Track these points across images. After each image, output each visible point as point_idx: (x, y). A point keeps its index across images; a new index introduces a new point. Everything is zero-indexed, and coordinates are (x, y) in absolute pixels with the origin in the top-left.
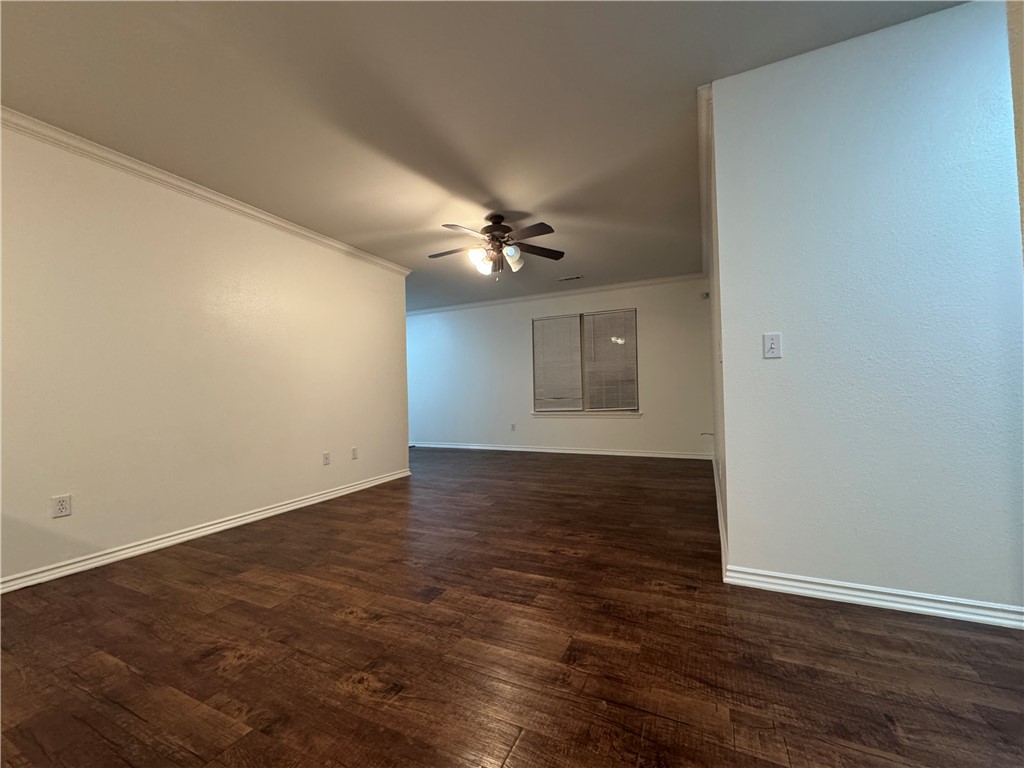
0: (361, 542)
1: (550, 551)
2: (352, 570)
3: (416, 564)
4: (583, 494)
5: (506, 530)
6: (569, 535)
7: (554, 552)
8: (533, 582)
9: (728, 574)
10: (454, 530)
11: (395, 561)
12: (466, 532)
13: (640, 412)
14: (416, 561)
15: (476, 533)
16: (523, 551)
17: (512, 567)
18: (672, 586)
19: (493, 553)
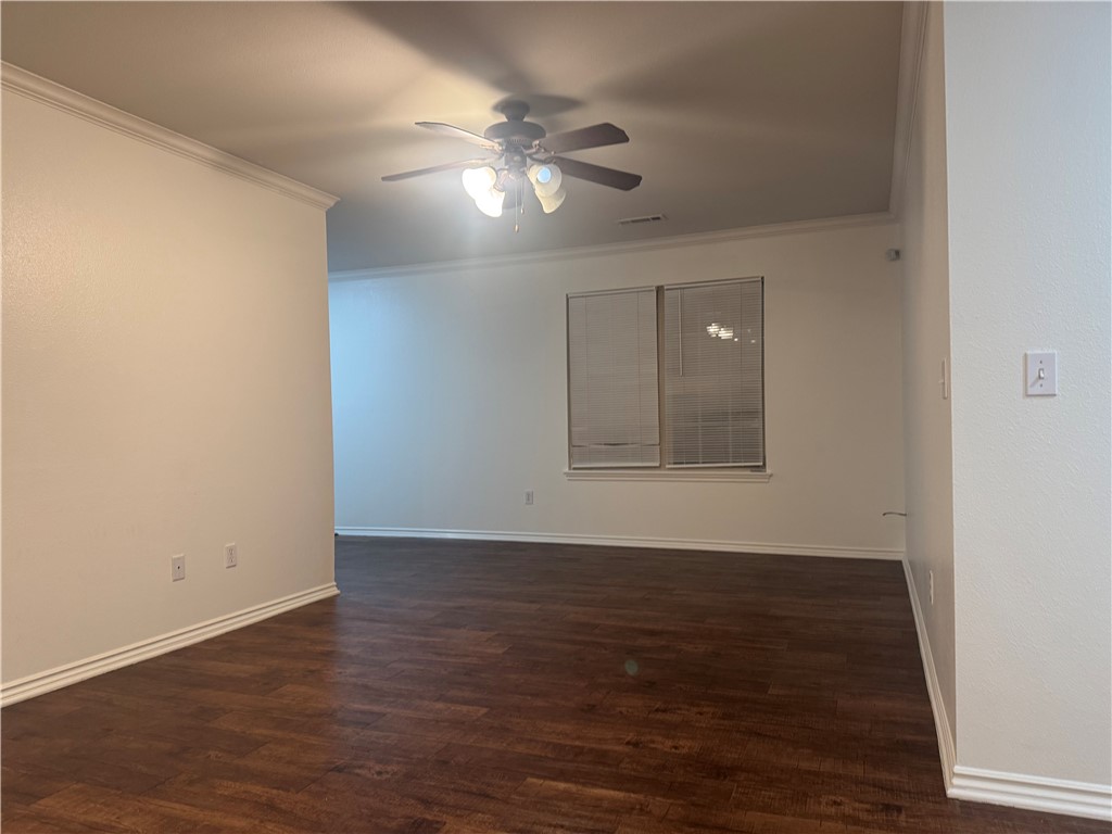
0: (265, 732)
1: (628, 743)
2: (257, 789)
3: (379, 773)
4: (672, 628)
5: (539, 703)
6: (657, 710)
7: (636, 745)
8: (605, 804)
9: (956, 781)
10: (440, 705)
11: (339, 770)
12: (464, 708)
13: (768, 471)
14: (378, 768)
15: (484, 710)
16: (577, 743)
17: (561, 775)
18: (857, 805)
19: (521, 748)
